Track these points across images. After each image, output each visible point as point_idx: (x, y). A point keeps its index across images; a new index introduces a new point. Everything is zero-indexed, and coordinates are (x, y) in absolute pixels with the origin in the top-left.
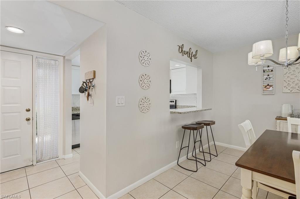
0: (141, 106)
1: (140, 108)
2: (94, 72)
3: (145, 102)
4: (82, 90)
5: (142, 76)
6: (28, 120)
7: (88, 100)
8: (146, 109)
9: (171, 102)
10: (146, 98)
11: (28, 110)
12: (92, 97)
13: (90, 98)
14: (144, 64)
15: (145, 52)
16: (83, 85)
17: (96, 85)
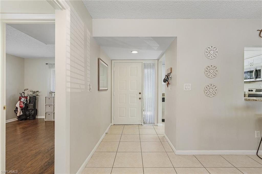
0: (206, 91)
1: (206, 93)
2: (171, 69)
3: (210, 89)
4: (165, 81)
5: (208, 67)
6: (140, 99)
7: (168, 86)
8: (213, 94)
9: (249, 91)
10: (212, 85)
11: (140, 93)
12: (171, 85)
13: (169, 85)
14: (210, 58)
15: (211, 48)
16: (165, 77)
17: (172, 77)
